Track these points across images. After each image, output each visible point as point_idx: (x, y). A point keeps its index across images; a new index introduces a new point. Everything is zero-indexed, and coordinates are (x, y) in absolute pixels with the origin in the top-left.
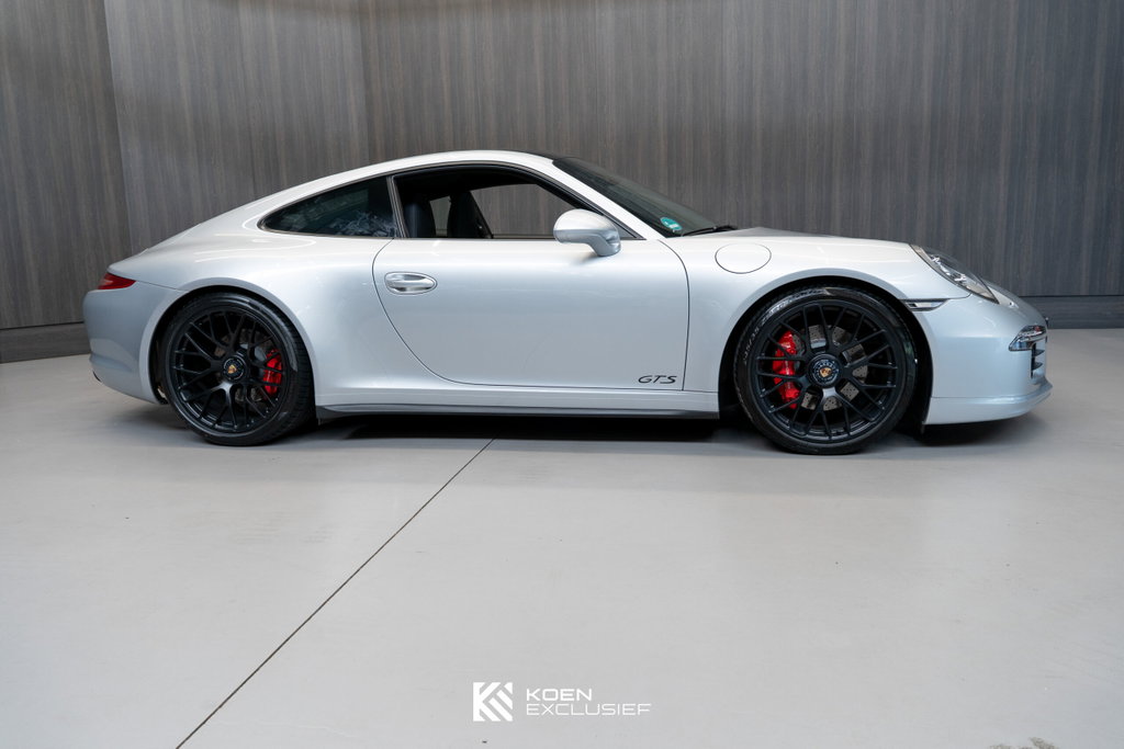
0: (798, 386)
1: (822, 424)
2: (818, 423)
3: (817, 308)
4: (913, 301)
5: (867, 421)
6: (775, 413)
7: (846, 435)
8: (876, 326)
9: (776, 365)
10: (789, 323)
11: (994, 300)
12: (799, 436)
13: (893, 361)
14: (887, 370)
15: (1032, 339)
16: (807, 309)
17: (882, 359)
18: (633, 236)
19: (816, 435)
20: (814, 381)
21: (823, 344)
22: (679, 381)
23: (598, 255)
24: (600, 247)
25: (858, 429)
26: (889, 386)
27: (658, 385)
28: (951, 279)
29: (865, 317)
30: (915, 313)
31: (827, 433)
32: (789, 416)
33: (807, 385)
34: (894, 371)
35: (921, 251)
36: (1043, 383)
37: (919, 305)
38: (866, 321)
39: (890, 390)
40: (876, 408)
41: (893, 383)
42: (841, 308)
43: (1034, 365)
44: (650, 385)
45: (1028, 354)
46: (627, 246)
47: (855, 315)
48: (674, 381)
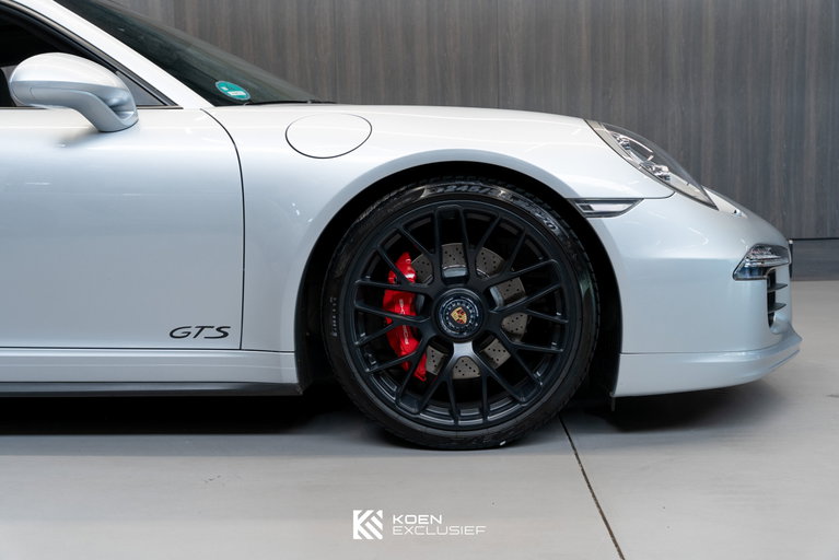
0: (416, 334)
1: (446, 399)
2: (441, 398)
3: (456, 212)
4: (587, 202)
5: (515, 401)
6: (377, 374)
7: (480, 421)
8: (543, 253)
9: (387, 297)
10: (414, 233)
11: (712, 205)
12: (409, 413)
13: (563, 312)
14: (555, 323)
15: (767, 264)
16: (442, 213)
17: (549, 304)
18: (163, 102)
19: (435, 416)
20: (440, 328)
21: (463, 273)
22: (234, 333)
23: (101, 130)
24: (104, 118)
25: (499, 412)
26: (554, 349)
27: (201, 342)
28: (646, 169)
29: (528, 237)
30: (591, 220)
31: (454, 415)
32: (398, 380)
33: (430, 334)
34: (563, 325)
35: (603, 130)
36: (788, 333)
37: (596, 208)
38: (527, 242)
39: (555, 355)
40: (532, 383)
41: (559, 346)
42: (493, 218)
43: (772, 304)
44: (188, 342)
45: (760, 286)
46: (149, 118)
47: (514, 231)
48: (226, 334)
